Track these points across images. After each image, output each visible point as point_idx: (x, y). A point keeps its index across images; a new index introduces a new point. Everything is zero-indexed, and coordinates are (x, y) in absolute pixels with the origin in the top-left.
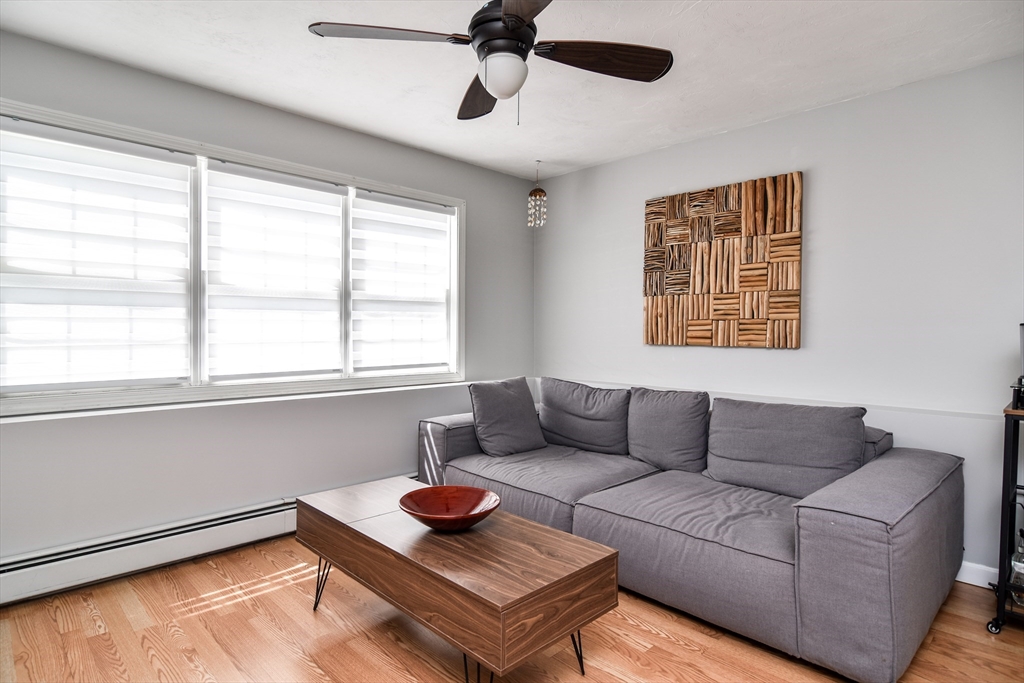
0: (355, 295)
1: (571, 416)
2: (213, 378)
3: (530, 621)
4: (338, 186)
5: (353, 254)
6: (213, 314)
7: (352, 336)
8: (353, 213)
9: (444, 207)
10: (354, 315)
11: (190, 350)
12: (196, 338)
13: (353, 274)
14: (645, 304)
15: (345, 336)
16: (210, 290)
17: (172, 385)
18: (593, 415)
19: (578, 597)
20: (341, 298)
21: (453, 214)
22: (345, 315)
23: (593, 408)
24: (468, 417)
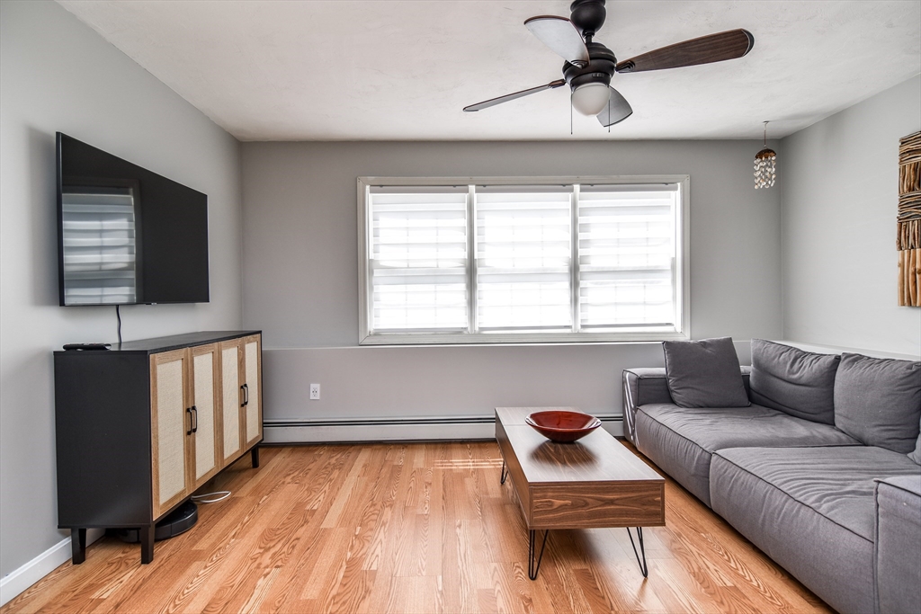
0: (583, 268)
1: (776, 379)
2: (481, 329)
3: (558, 502)
4: (565, 186)
5: (581, 236)
6: (483, 287)
7: (581, 300)
8: (580, 204)
9: (667, 185)
10: (582, 284)
11: (468, 311)
12: (471, 302)
13: (581, 252)
14: (900, 259)
15: (575, 300)
16: (480, 271)
17: (459, 332)
18: (796, 379)
19: (612, 502)
20: (571, 270)
21: (676, 189)
22: (575, 284)
23: (797, 372)
24: (662, 371)
